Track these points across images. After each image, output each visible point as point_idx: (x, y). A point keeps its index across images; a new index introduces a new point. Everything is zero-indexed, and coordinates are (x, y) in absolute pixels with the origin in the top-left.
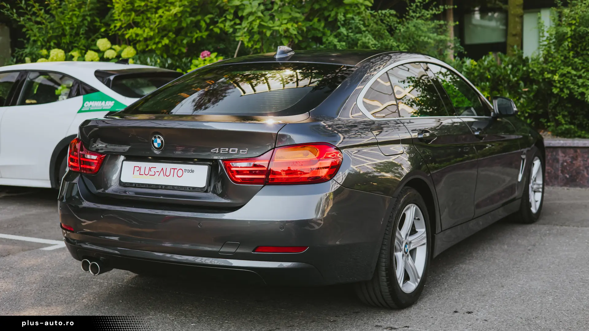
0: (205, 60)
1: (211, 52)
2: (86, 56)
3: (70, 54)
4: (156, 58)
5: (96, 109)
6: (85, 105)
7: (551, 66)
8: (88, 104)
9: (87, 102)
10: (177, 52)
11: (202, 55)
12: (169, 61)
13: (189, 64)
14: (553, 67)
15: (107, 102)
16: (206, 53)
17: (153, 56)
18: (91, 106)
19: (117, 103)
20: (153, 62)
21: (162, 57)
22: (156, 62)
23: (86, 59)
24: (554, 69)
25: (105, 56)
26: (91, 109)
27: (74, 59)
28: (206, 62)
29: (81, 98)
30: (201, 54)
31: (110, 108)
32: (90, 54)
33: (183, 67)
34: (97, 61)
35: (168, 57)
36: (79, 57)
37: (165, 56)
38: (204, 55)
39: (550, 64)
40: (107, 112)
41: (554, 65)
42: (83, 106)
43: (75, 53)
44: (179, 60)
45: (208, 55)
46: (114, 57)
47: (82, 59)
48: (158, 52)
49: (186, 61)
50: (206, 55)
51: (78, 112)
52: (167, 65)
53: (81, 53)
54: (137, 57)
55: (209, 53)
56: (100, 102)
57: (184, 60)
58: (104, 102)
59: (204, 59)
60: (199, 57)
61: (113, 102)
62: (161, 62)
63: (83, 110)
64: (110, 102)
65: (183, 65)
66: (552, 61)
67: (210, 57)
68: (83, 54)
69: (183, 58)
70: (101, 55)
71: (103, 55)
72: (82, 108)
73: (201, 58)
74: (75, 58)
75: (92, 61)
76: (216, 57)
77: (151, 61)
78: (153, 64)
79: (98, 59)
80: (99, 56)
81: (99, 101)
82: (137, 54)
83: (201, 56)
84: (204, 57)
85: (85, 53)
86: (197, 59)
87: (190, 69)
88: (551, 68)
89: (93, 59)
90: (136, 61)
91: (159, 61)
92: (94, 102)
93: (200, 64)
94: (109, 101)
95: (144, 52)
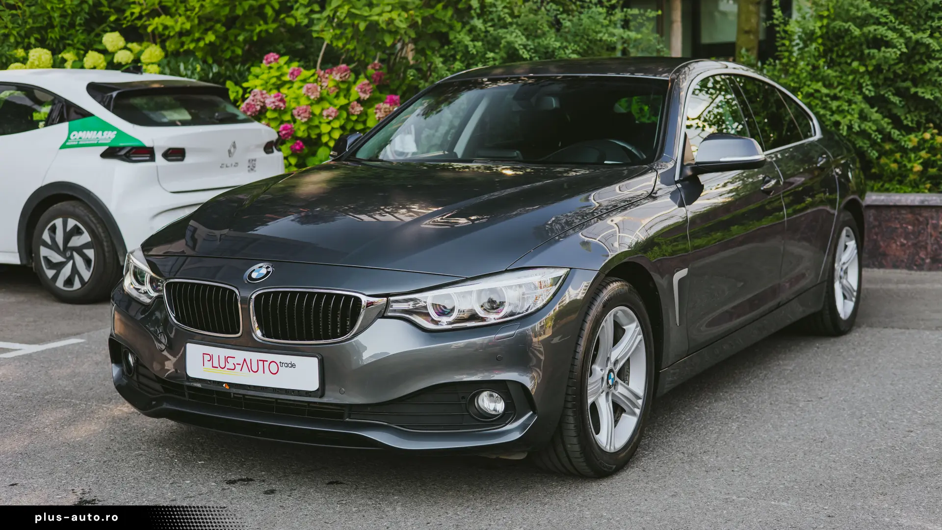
0: (270, 68)
1: (281, 55)
2: (85, 59)
3: (60, 56)
4: (194, 64)
5: (87, 142)
6: (72, 137)
7: (793, 80)
8: (77, 135)
9: (75, 133)
10: (228, 55)
11: (267, 60)
12: (215, 69)
13: (247, 73)
14: (795, 82)
15: (105, 133)
16: (272, 56)
17: (189, 60)
18: (80, 138)
19: (120, 134)
20: (189, 70)
21: (205, 62)
22: (194, 70)
23: (85, 66)
24: (796, 85)
25: (115, 61)
26: (81, 143)
27: (66, 65)
28: (272, 71)
29: (65, 126)
30: (265, 57)
31: (109, 141)
32: (92, 57)
33: (236, 78)
34: (101, 69)
35: (214, 62)
36: (74, 62)
37: (210, 61)
38: (269, 60)
39: (791, 78)
40: (105, 148)
41: (796, 80)
42: (69, 138)
43: (69, 56)
44: (231, 68)
45: (276, 60)
46: (130, 61)
47: (79, 64)
48: (199, 54)
49: (242, 69)
50: (272, 59)
51: (61, 148)
52: (211, 75)
53: (78, 54)
54: (165, 61)
55: (277, 57)
56: (95, 132)
57: (238, 67)
58: (100, 133)
59: (269, 65)
60: (261, 62)
61: (115, 132)
62: (202, 69)
63: (68, 144)
64: (110, 132)
65: (236, 75)
66: (794, 73)
67: (278, 63)
68: (81, 57)
69: (237, 64)
70: (109, 58)
71: (113, 58)
72: (67, 141)
73: (264, 65)
74: (68, 64)
75: (95, 68)
76: (288, 63)
77: (186, 69)
78: (189, 73)
79: (105, 64)
80: (105, 60)
81: (94, 130)
82: (166, 56)
83: (264, 62)
84: (270, 62)
85: (84, 55)
86: (260, 67)
87: (247, 81)
88: (792, 84)
89: (96, 65)
90: (164, 68)
91: (199, 68)
92: (85, 132)
93: (263, 73)
94: (109, 130)
95: (176, 54)
